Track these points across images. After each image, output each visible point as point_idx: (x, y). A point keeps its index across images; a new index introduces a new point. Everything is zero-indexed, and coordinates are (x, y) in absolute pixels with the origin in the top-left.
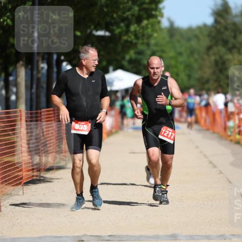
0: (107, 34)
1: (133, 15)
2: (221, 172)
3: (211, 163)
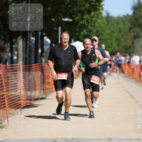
0: (71, 20)
1: (86, 9)
2: (137, 102)
3: (131, 96)
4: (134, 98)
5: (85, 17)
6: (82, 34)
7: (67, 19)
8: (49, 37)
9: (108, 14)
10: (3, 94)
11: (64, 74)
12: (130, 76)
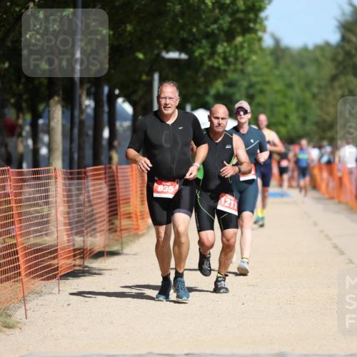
0: (184, 56)
1: (221, 29)
2: (351, 262)
3: (336, 247)
4: (342, 253)
5: (220, 49)
6: (213, 91)
7: (173, 55)
8: (128, 99)
9: (277, 41)
10: (14, 241)
11: (169, 184)
12: (332, 198)
